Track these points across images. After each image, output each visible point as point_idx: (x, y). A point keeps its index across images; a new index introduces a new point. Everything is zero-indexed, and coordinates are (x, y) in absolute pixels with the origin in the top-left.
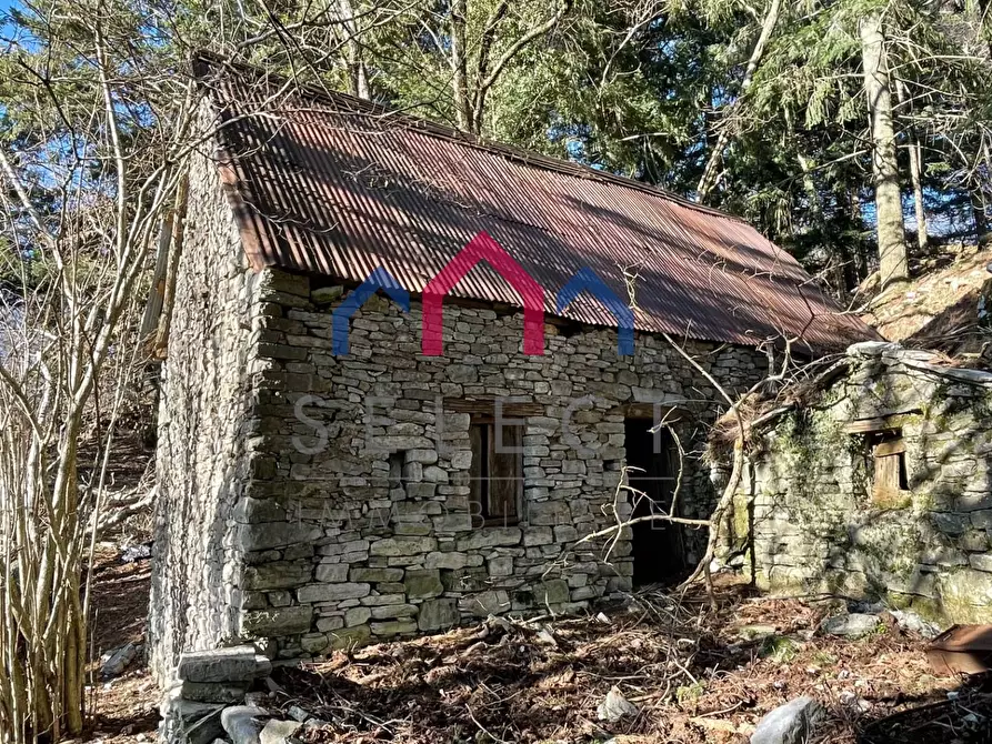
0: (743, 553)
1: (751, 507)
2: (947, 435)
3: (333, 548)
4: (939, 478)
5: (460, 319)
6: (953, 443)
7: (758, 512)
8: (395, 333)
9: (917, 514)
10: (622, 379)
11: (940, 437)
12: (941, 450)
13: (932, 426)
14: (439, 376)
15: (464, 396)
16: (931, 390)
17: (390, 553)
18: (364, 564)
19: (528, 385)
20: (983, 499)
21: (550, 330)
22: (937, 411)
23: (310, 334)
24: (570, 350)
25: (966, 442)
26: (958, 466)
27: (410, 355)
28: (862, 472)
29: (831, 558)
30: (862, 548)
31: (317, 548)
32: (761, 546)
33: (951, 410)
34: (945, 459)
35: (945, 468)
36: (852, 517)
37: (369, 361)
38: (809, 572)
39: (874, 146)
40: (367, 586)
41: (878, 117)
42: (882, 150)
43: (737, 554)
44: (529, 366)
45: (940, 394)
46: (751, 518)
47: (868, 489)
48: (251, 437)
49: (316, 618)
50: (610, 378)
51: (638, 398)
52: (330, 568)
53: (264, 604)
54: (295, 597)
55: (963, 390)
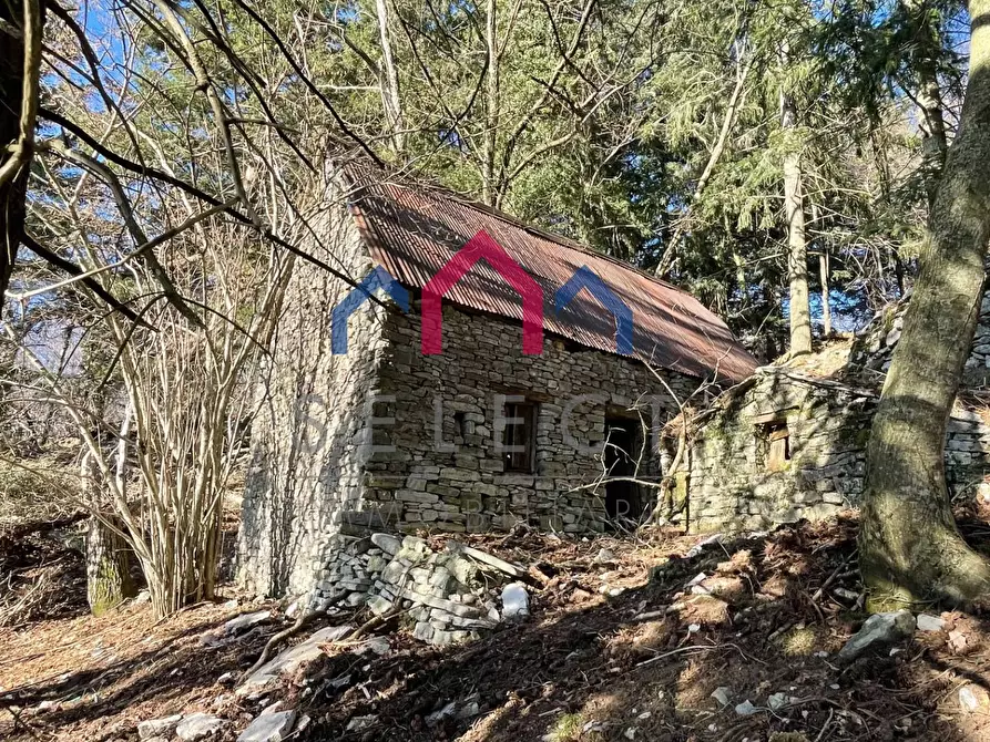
0: (681, 512)
1: (688, 479)
2: (813, 420)
3: (418, 468)
4: (806, 448)
5: (503, 331)
6: (817, 425)
7: (692, 482)
8: (462, 335)
9: (793, 472)
10: (605, 386)
11: (809, 422)
12: (809, 431)
13: (804, 416)
14: (488, 367)
15: (503, 382)
16: (805, 393)
17: (451, 477)
18: (436, 482)
19: (544, 381)
21: (561, 346)
22: (808, 405)
23: (412, 328)
24: (572, 361)
25: (823, 424)
26: (818, 439)
27: (471, 350)
28: (762, 450)
29: (739, 507)
30: (760, 498)
31: (408, 466)
32: (694, 505)
33: (816, 405)
34: (811, 436)
35: (810, 441)
36: (754, 478)
37: (446, 351)
38: (724, 519)
39: (790, 251)
40: (437, 497)
41: (793, 229)
42: (796, 255)
43: (676, 513)
44: (545, 368)
45: (810, 396)
46: (688, 487)
47: (765, 462)
48: (372, 389)
49: (405, 511)
50: (597, 384)
51: (615, 401)
52: (415, 480)
53: (374, 496)
54: (393, 495)
55: (824, 392)
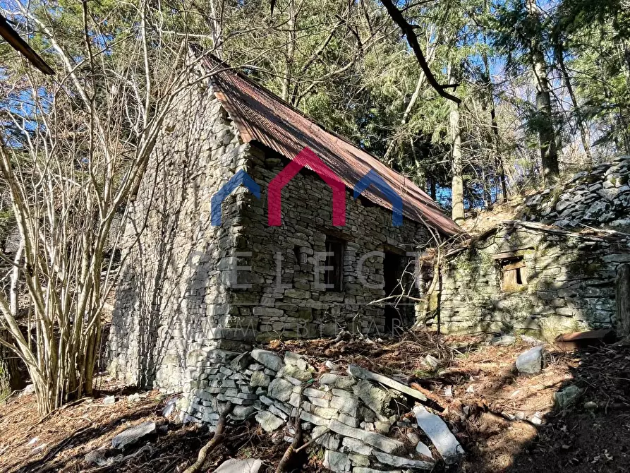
0: (433, 318)
1: (439, 296)
2: (546, 257)
3: (269, 289)
4: (541, 276)
5: (324, 188)
6: (550, 260)
7: (443, 298)
8: (298, 188)
9: (530, 293)
10: (383, 232)
11: (543, 258)
12: (543, 264)
13: (539, 254)
14: (315, 214)
15: (324, 226)
16: (539, 238)
17: (293, 296)
18: (281, 300)
19: (349, 226)
20: (564, 284)
21: (359, 202)
22: (542, 247)
23: (264, 180)
24: (365, 213)
25: (557, 259)
26: (552, 270)
27: (304, 200)
28: (499, 277)
29: (484, 315)
30: (501, 310)
31: (262, 288)
32: (444, 315)
33: (550, 246)
34: (545, 268)
35: (544, 271)
36: (495, 296)
37: (288, 199)
38: (470, 324)
39: (453, 159)
40: (282, 312)
41: (456, 146)
42: (456, 161)
43: (430, 318)
44: (350, 217)
45: (544, 240)
46: (439, 300)
47: (501, 285)
48: (235, 226)
49: (260, 324)
50: (379, 230)
51: (389, 242)
52: (267, 300)
53: (237, 312)
54: (251, 311)
55: (555, 238)
